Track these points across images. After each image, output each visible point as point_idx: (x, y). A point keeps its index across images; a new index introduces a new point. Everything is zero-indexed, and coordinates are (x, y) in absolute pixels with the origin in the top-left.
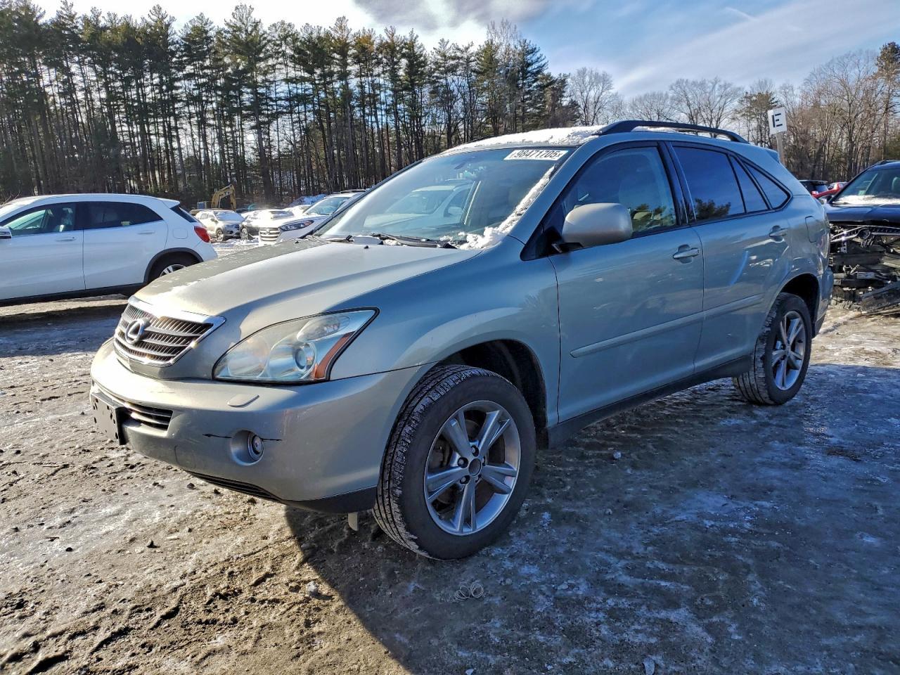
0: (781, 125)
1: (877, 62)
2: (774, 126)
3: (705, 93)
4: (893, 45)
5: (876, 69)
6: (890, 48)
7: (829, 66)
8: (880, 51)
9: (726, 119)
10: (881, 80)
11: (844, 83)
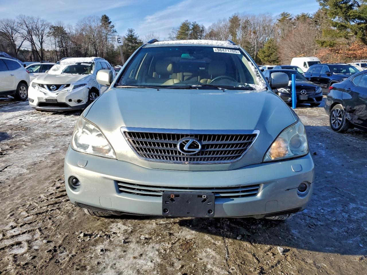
0: (121, 42)
1: (101, 21)
2: (118, 43)
3: (34, 22)
4: (105, 16)
5: (101, 24)
6: (104, 17)
7: (84, 20)
8: (101, 17)
9: (45, 36)
10: (103, 28)
11: (90, 27)
